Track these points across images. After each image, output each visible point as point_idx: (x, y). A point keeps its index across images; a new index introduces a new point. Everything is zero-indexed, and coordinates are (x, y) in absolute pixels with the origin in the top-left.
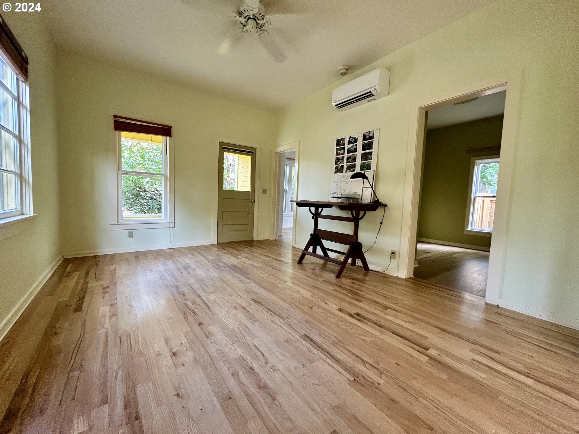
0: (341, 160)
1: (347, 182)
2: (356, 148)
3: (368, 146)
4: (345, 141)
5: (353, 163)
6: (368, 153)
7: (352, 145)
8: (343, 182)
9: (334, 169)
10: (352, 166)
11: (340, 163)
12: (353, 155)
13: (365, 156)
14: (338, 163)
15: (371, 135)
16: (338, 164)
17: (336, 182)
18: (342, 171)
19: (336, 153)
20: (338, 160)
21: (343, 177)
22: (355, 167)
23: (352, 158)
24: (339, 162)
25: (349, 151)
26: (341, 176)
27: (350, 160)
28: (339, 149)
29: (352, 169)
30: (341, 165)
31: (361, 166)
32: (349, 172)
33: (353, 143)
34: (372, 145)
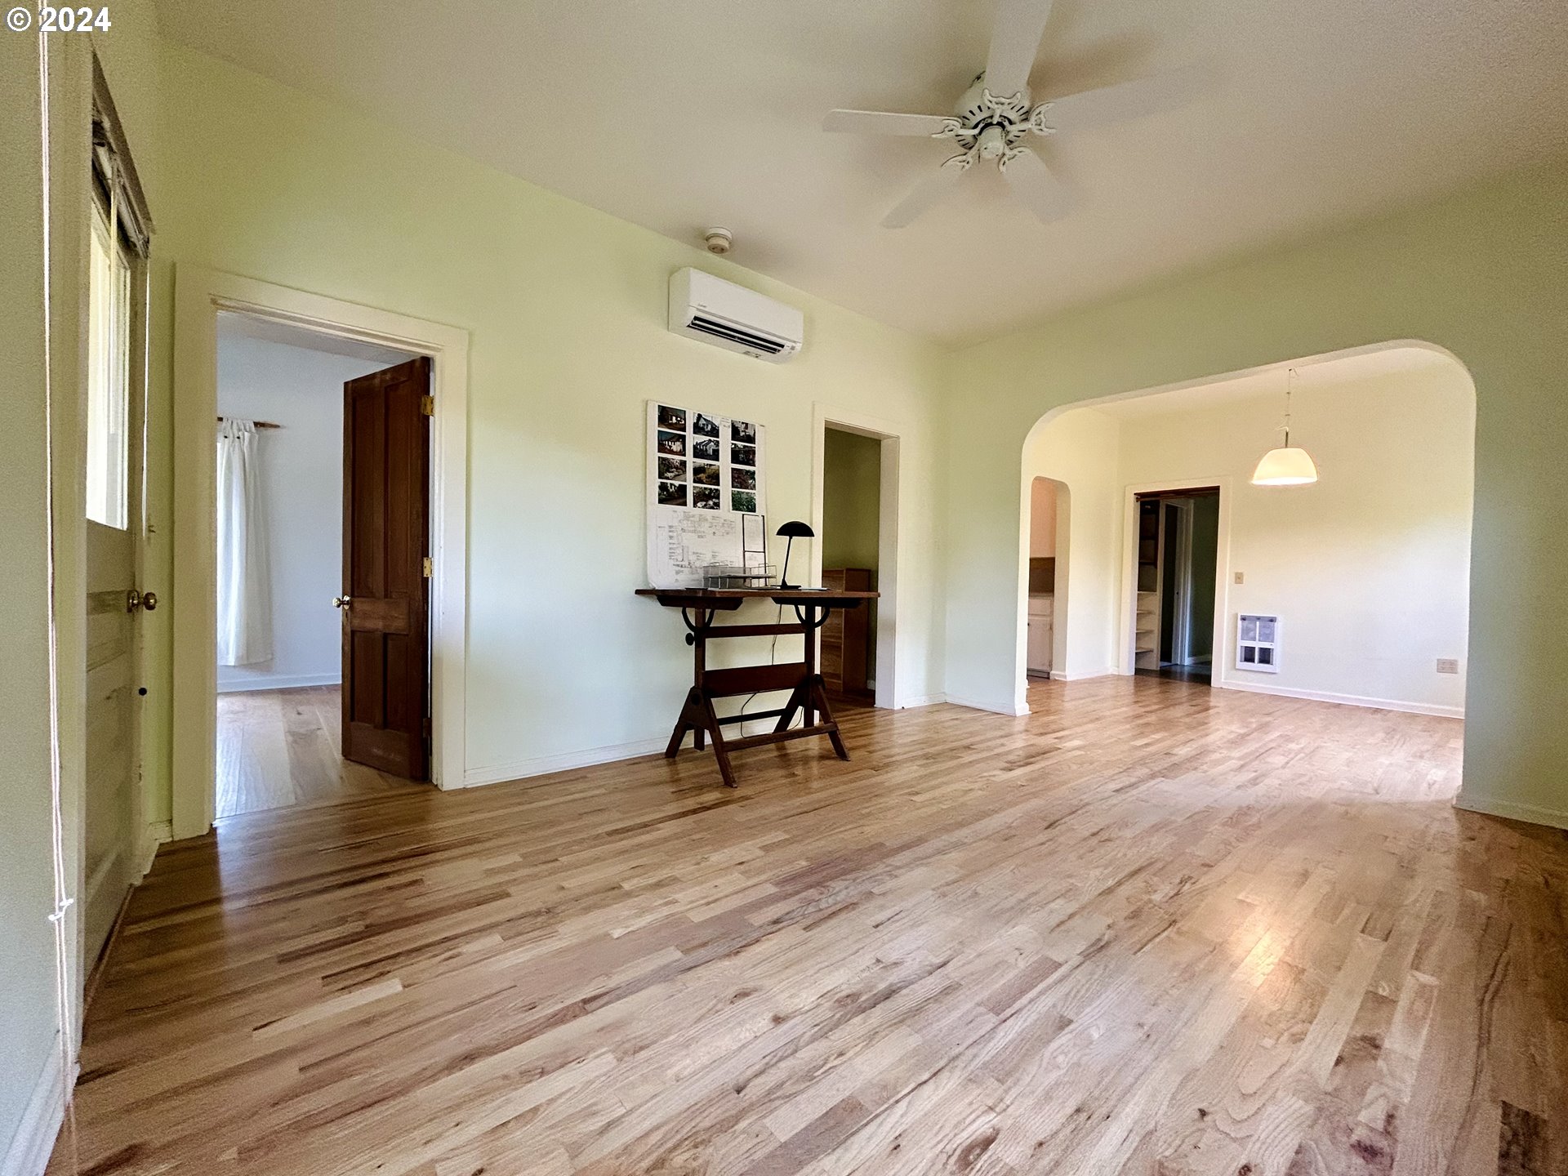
0: (677, 468)
1: (700, 532)
2: (718, 451)
3: (744, 456)
4: (685, 420)
5: (713, 487)
6: (747, 472)
7: (707, 438)
8: (689, 531)
9: (657, 490)
10: (710, 493)
11: (676, 476)
12: (711, 465)
13: (739, 477)
14: (669, 475)
15: (750, 432)
16: (668, 478)
17: (667, 529)
18: (681, 501)
19: (659, 444)
20: (665, 467)
21: (687, 517)
22: (718, 498)
23: (710, 472)
24: (672, 474)
25: (699, 452)
26: (681, 516)
27: (702, 476)
28: (669, 437)
29: (711, 503)
30: (677, 483)
31: (733, 498)
32: (703, 507)
33: (707, 434)
34: (754, 457)
